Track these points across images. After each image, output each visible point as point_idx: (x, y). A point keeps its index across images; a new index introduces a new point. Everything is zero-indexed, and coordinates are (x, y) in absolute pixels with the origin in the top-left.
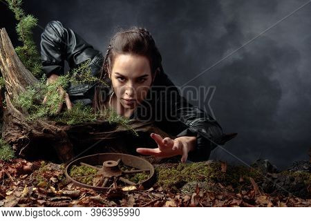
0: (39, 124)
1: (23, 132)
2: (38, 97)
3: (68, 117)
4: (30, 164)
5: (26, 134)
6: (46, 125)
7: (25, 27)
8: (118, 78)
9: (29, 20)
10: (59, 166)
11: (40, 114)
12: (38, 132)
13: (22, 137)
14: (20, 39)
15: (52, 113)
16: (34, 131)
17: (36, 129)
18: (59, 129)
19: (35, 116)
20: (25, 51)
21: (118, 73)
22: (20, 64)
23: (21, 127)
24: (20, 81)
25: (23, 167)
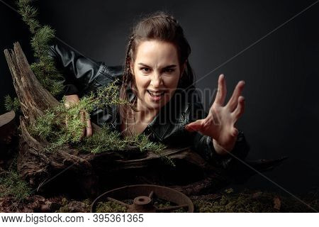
0: (59, 155)
1: (41, 164)
2: (57, 122)
3: (92, 145)
4: (49, 202)
5: (44, 166)
6: (67, 155)
7: (41, 41)
8: (141, 69)
9: (46, 32)
10: (83, 204)
11: (60, 143)
12: (58, 164)
13: (40, 170)
14: (35, 55)
15: (73, 140)
16: (54, 163)
17: (55, 159)
18: (82, 160)
19: (54, 145)
20: (41, 68)
21: (141, 64)
22: (37, 83)
23: (38, 158)
24: (37, 103)
25: (41, 207)
